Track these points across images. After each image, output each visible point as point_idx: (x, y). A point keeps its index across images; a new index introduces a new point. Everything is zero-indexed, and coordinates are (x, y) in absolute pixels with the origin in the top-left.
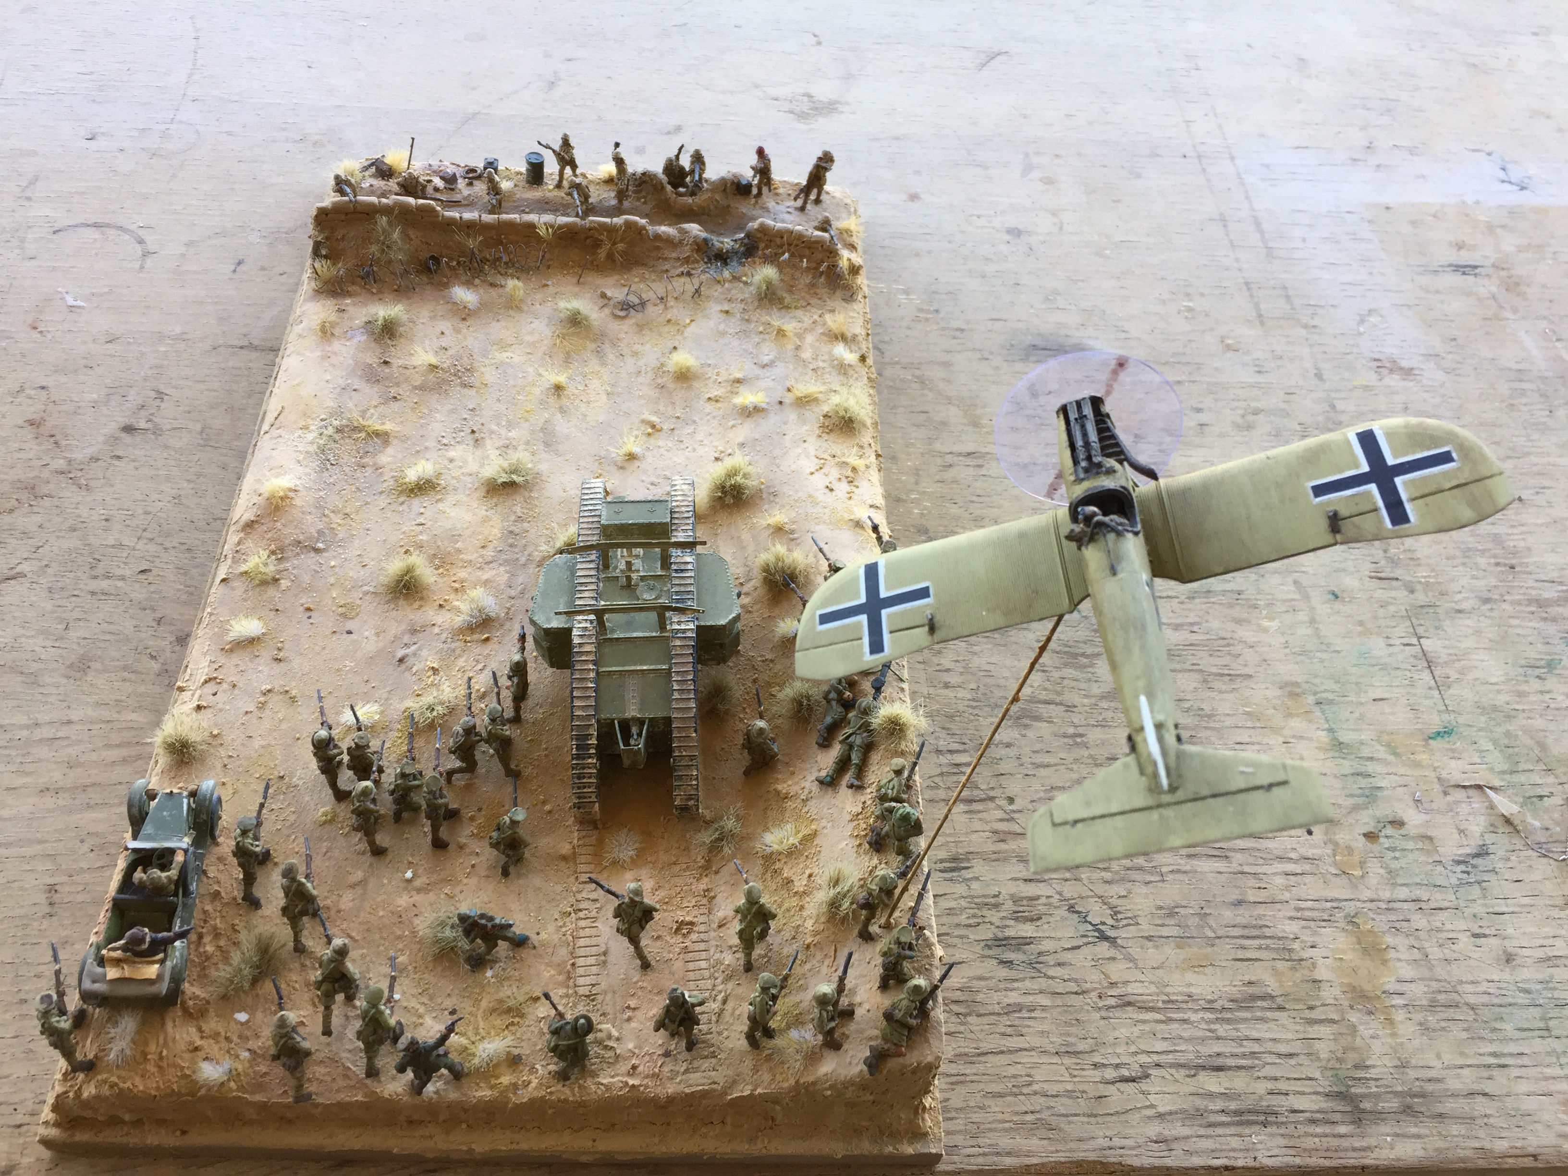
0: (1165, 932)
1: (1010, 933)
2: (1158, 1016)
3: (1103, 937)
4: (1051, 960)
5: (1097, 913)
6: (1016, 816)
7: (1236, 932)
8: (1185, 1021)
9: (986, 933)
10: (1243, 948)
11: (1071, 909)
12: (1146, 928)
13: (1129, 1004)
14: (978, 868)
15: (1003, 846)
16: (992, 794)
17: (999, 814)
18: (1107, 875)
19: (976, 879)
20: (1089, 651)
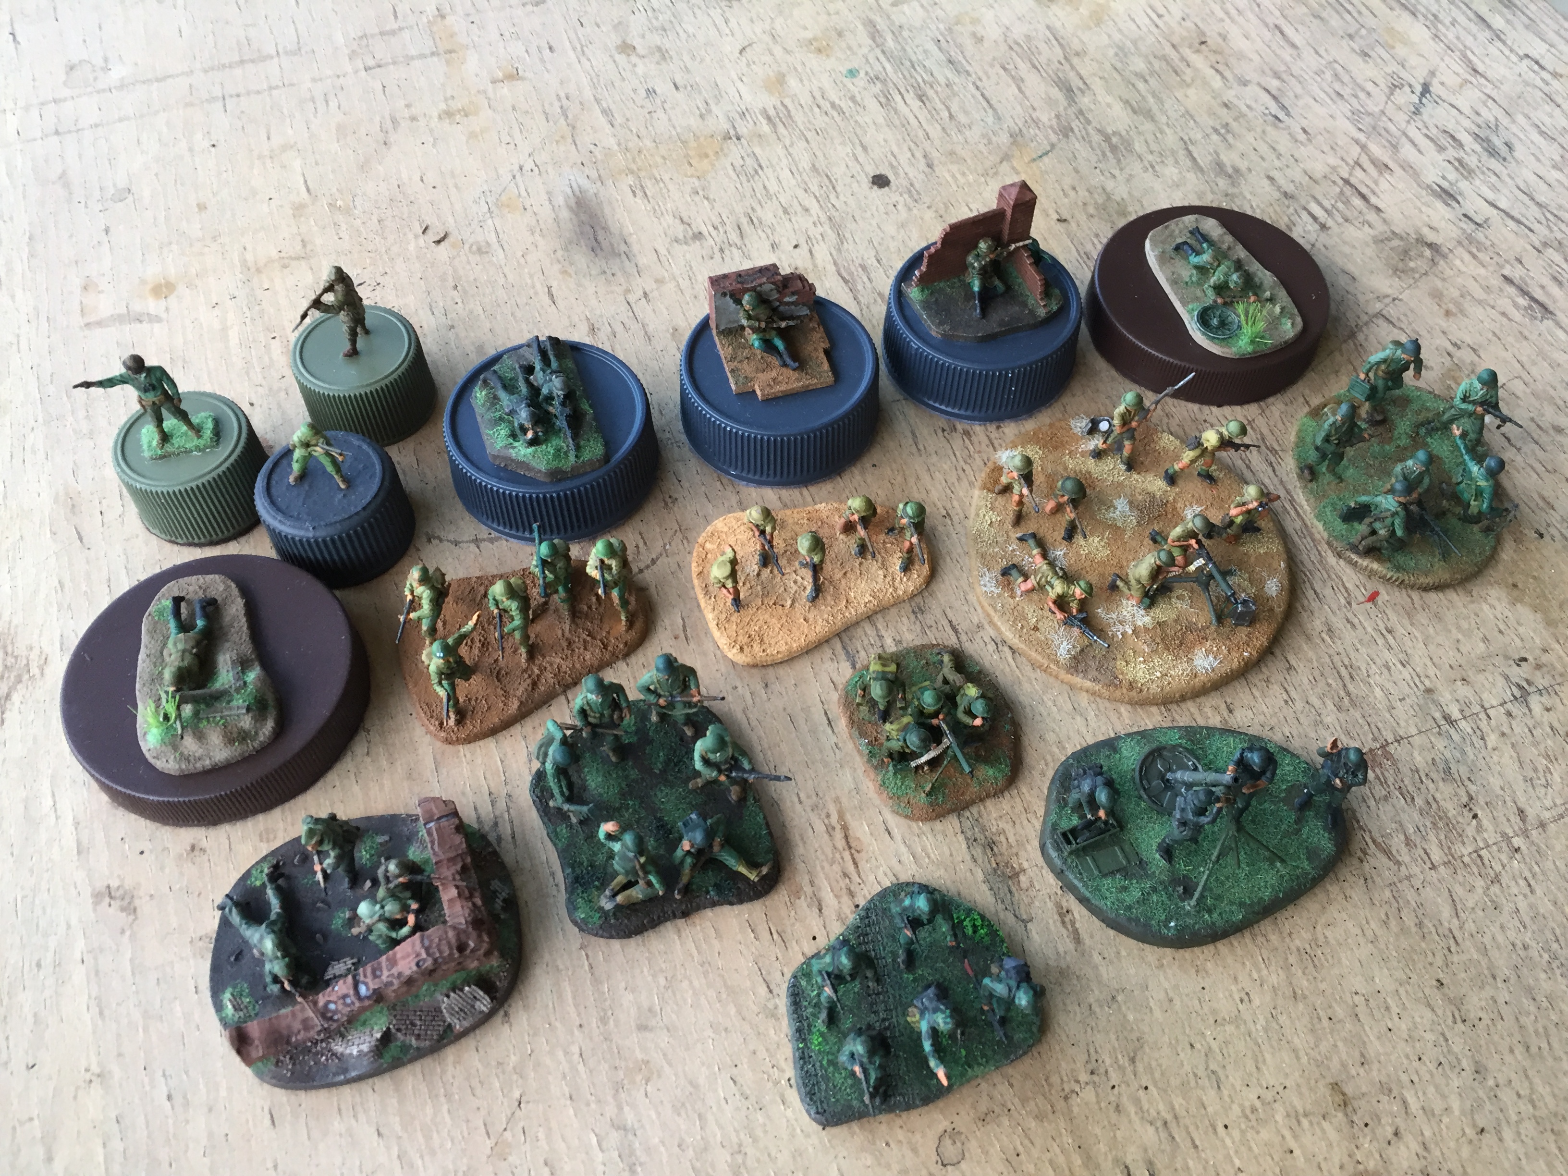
0: (1385, 56)
1: (1478, 148)
2: (1469, 53)
3: (1426, 89)
4: (1479, 120)
5: (1406, 98)
6: (1352, 163)
7: (1348, 17)
8: (1458, 38)
9: (1494, 164)
10: (1360, 13)
11: (1417, 112)
12: (1393, 67)
13: (1475, 70)
14: (1431, 176)
15: (1391, 164)
16: (1341, 182)
17: (1358, 172)
18: (1362, 95)
19: (1444, 178)
20: (1096, 138)
